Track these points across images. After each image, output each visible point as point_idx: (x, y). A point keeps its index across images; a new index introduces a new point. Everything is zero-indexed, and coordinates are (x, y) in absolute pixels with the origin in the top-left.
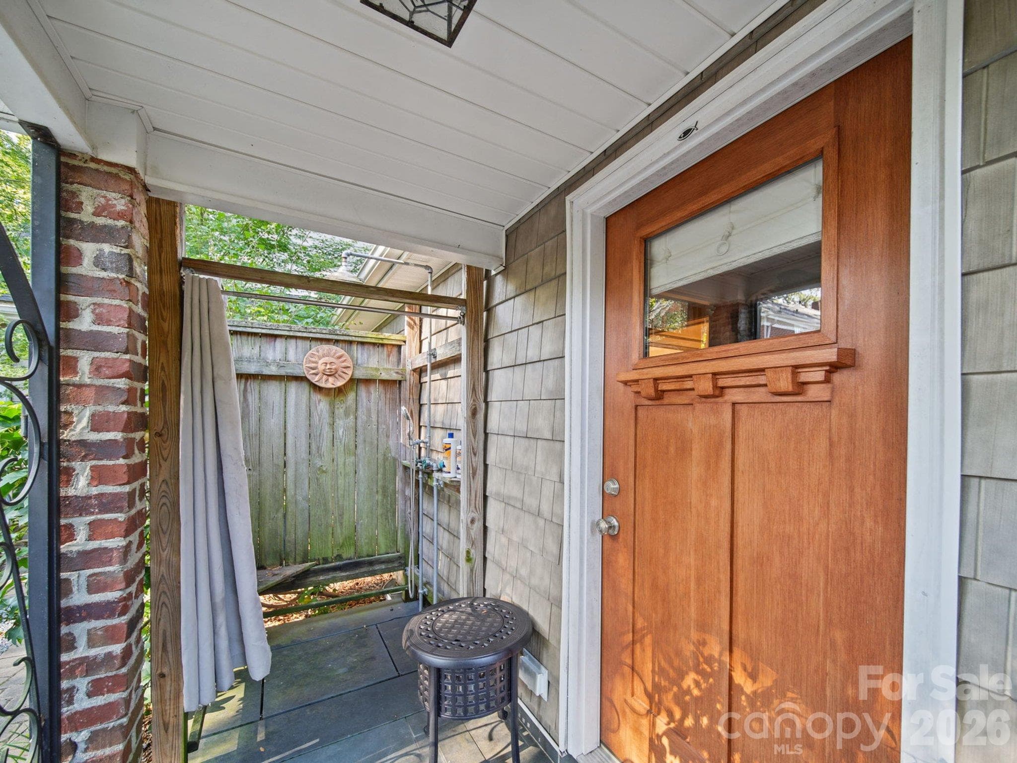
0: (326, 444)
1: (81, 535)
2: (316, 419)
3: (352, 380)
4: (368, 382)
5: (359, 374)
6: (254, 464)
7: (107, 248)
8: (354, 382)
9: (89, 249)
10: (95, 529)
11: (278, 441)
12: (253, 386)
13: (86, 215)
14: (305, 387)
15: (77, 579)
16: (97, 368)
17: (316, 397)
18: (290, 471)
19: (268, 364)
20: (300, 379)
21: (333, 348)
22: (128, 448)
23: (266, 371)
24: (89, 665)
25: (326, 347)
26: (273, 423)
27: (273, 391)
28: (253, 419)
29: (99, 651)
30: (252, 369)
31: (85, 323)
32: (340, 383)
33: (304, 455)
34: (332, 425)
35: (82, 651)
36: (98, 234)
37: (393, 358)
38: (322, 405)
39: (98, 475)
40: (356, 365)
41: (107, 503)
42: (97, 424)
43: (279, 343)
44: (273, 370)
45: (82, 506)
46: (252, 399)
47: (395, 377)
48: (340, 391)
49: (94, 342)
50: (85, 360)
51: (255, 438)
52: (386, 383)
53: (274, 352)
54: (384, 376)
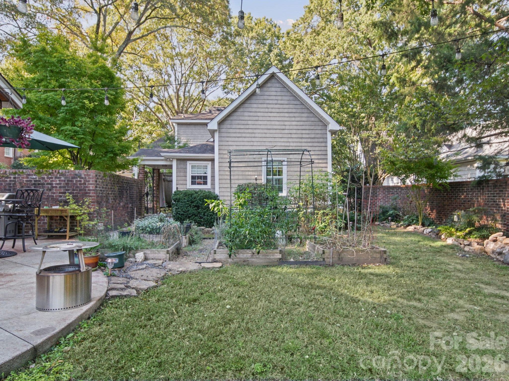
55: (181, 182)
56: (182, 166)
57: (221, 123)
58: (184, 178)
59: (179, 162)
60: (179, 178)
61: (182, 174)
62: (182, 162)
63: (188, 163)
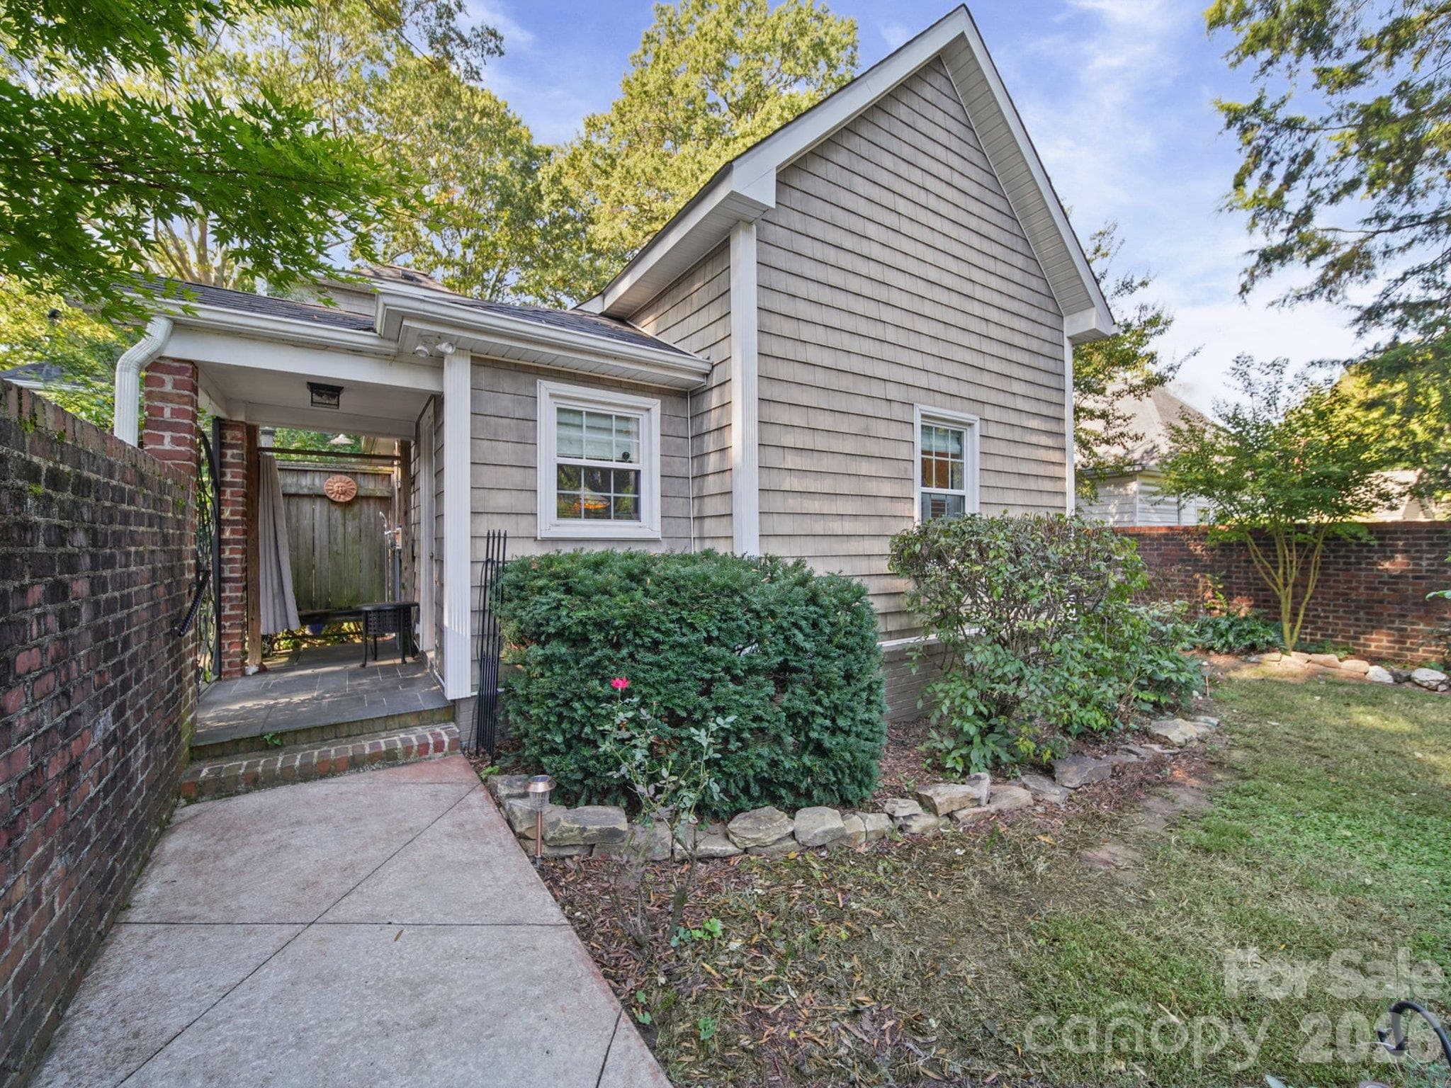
0: (340, 537)
1: (227, 553)
2: (333, 521)
3: (357, 497)
4: (368, 498)
5: (362, 493)
6: (294, 548)
7: (235, 451)
8: (357, 498)
9: (229, 452)
10: (232, 551)
11: (309, 534)
12: (294, 501)
13: (228, 440)
14: (326, 502)
15: (226, 567)
16: (232, 494)
17: (333, 508)
18: (317, 553)
19: (302, 488)
20: (323, 496)
21: (344, 477)
22: (242, 523)
23: (301, 492)
24: (230, 599)
25: (339, 476)
26: (306, 523)
27: (306, 506)
28: (294, 520)
29: (233, 594)
30: (293, 490)
31: (228, 478)
32: (348, 499)
33: (326, 543)
34: (344, 525)
35: (227, 594)
36: (232, 446)
37: (386, 483)
38: (337, 513)
39: (233, 532)
40: (359, 487)
41: (236, 542)
42: (233, 513)
43: (309, 476)
44: (305, 491)
45: (228, 542)
46: (293, 509)
47: (386, 494)
48: (348, 505)
49: (232, 484)
50: (228, 491)
51: (294, 532)
52: (380, 498)
53: (306, 481)
54: (379, 494)
55: (501, 501)
56: (505, 403)
57: (787, 175)
58: (516, 476)
59: (485, 376)
60: (490, 476)
61: (506, 452)
62: (506, 383)
63: (545, 388)
